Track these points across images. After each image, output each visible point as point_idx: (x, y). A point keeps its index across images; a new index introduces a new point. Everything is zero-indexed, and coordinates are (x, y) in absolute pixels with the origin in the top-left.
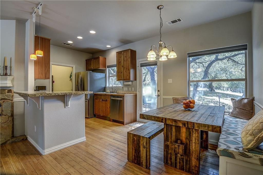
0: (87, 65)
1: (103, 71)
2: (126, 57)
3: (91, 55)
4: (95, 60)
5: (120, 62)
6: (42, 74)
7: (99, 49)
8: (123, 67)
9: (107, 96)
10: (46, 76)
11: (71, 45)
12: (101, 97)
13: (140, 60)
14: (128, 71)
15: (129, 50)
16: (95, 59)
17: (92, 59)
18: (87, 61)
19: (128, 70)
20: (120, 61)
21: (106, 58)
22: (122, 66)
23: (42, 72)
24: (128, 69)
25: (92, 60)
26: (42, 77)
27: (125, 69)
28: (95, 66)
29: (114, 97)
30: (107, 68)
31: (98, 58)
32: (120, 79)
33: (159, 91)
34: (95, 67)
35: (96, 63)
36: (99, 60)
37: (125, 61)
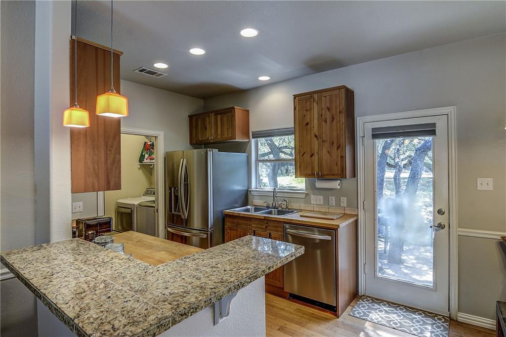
0: (194, 131)
1: (240, 148)
2: (329, 109)
3: (202, 102)
4: (219, 117)
5: (307, 124)
6: (97, 176)
7: (231, 86)
8: (318, 139)
9: (272, 224)
10: (108, 182)
11: (160, 75)
12: (250, 225)
13: (368, 118)
14: (335, 153)
15: (339, 88)
16: (221, 114)
17: (211, 112)
18: (194, 119)
19: (338, 147)
20: (308, 120)
21: (248, 111)
22: (316, 136)
23: (96, 166)
24: (335, 146)
25: (209, 116)
26: (96, 186)
27: (326, 145)
28: (219, 132)
29: (296, 229)
30: (253, 138)
31: (231, 110)
32: (310, 173)
33: (440, 212)
34: (219, 137)
35: (221, 127)
36: (233, 116)
37: (326, 121)
